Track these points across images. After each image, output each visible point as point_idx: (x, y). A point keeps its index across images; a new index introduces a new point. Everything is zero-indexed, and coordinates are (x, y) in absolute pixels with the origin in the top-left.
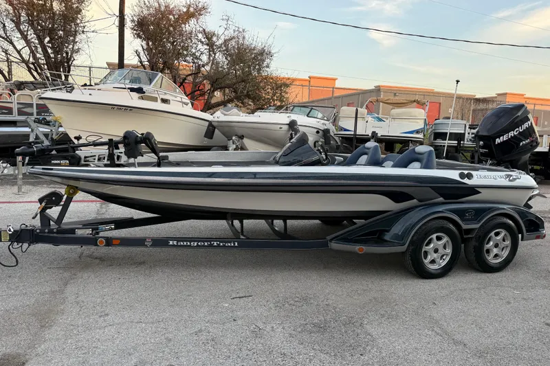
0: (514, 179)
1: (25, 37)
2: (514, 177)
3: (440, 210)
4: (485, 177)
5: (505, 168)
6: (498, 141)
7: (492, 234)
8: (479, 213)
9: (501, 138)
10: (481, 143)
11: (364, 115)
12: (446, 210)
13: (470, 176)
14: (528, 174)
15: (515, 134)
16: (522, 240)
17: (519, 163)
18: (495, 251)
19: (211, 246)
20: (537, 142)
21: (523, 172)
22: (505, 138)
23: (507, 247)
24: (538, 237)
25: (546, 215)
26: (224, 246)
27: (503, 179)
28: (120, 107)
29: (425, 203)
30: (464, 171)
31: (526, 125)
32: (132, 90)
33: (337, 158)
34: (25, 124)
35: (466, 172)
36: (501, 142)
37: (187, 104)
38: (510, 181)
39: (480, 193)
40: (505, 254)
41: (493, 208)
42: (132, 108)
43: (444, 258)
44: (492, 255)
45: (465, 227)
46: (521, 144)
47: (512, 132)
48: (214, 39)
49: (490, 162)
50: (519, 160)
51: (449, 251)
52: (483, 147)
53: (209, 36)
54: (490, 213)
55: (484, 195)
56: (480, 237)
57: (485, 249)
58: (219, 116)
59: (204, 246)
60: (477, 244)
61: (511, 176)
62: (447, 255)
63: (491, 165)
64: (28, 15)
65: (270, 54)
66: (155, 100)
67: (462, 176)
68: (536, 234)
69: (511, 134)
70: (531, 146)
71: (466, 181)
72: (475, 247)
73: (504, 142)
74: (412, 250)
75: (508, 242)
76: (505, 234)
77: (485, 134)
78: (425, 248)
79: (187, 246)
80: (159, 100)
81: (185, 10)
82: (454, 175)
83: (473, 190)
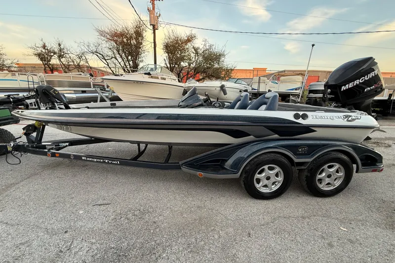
0: (353, 120)
1: (121, 57)
2: (354, 118)
3: (271, 146)
4: (321, 117)
5: (349, 109)
6: (343, 88)
7: (326, 166)
8: (312, 149)
9: (347, 85)
10: (329, 90)
11: (264, 80)
12: (278, 145)
13: (305, 117)
14: (369, 114)
15: (361, 81)
16: (357, 172)
17: (363, 105)
18: (327, 180)
19: (104, 162)
20: (381, 88)
21: (365, 113)
22: (351, 85)
23: (340, 177)
24: (375, 171)
25: (382, 142)
26: (111, 163)
27: (340, 119)
28: (137, 82)
29: (260, 139)
30: (299, 112)
31: (372, 74)
32: (145, 74)
33: (225, 103)
34: (95, 92)
35: (301, 113)
36: (346, 89)
37: (175, 80)
38: (348, 121)
39: (316, 131)
40: (338, 183)
41: (327, 145)
42: (143, 82)
43: (276, 184)
44: (324, 183)
45: (296, 160)
46: (366, 90)
47: (358, 80)
48: (199, 50)
49: (334, 104)
50: (362, 103)
51: (281, 179)
52: (330, 94)
53: (196, 50)
54: (324, 149)
55: (319, 133)
56: (312, 169)
57: (317, 179)
58: (187, 85)
59: (100, 162)
60: (309, 175)
61: (350, 116)
62: (279, 182)
63: (335, 107)
64: (122, 47)
65: (224, 55)
66: (158, 78)
67: (297, 116)
68: (373, 168)
69: (357, 82)
70: (376, 91)
71: (300, 121)
72: (307, 177)
73: (349, 88)
74: (245, 177)
75: (341, 174)
76: (339, 168)
77: (333, 83)
78: (257, 176)
79: (91, 161)
80: (160, 78)
81: (186, 38)
82: (288, 115)
83: (308, 129)
